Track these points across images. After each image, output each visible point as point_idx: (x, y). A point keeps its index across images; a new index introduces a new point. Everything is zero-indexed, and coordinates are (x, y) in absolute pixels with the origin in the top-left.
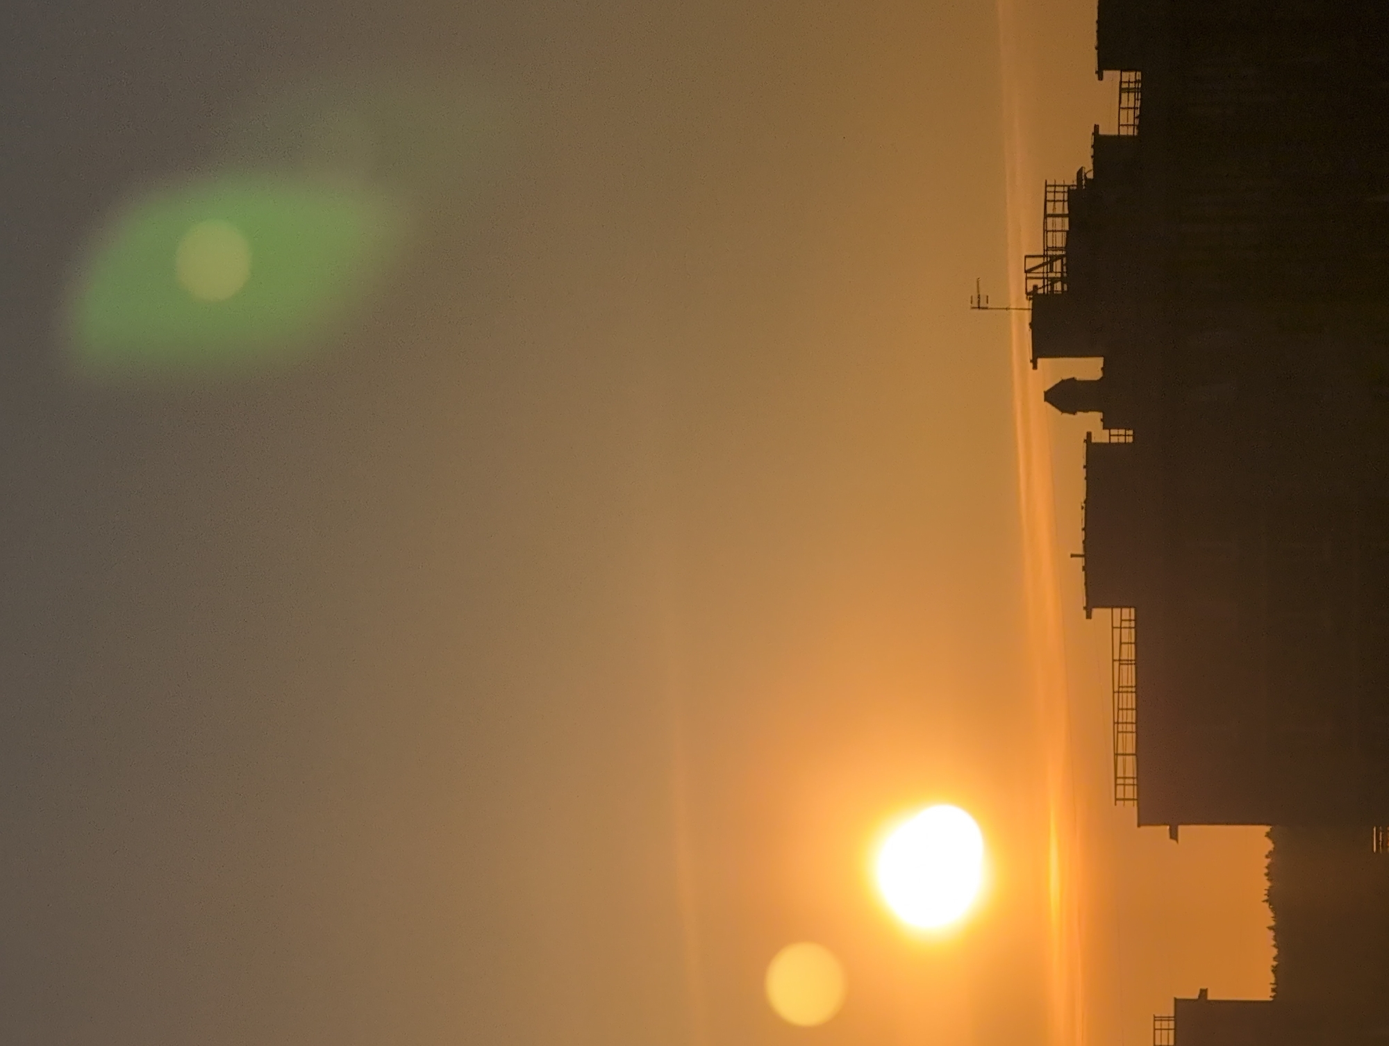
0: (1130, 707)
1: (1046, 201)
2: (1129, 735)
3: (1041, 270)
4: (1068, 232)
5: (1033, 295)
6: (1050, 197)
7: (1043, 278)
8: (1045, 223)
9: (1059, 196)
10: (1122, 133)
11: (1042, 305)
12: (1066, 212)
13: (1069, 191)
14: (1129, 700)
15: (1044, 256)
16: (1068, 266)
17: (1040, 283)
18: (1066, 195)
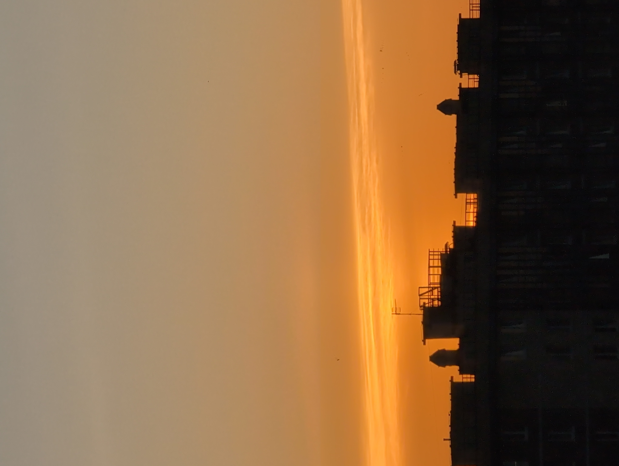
1: (429, 259)
3: (427, 294)
4: (441, 275)
5: (424, 307)
8: (429, 271)
10: (467, 225)
11: (428, 312)
12: (440, 265)
13: (441, 255)
15: (428, 287)
16: (441, 293)
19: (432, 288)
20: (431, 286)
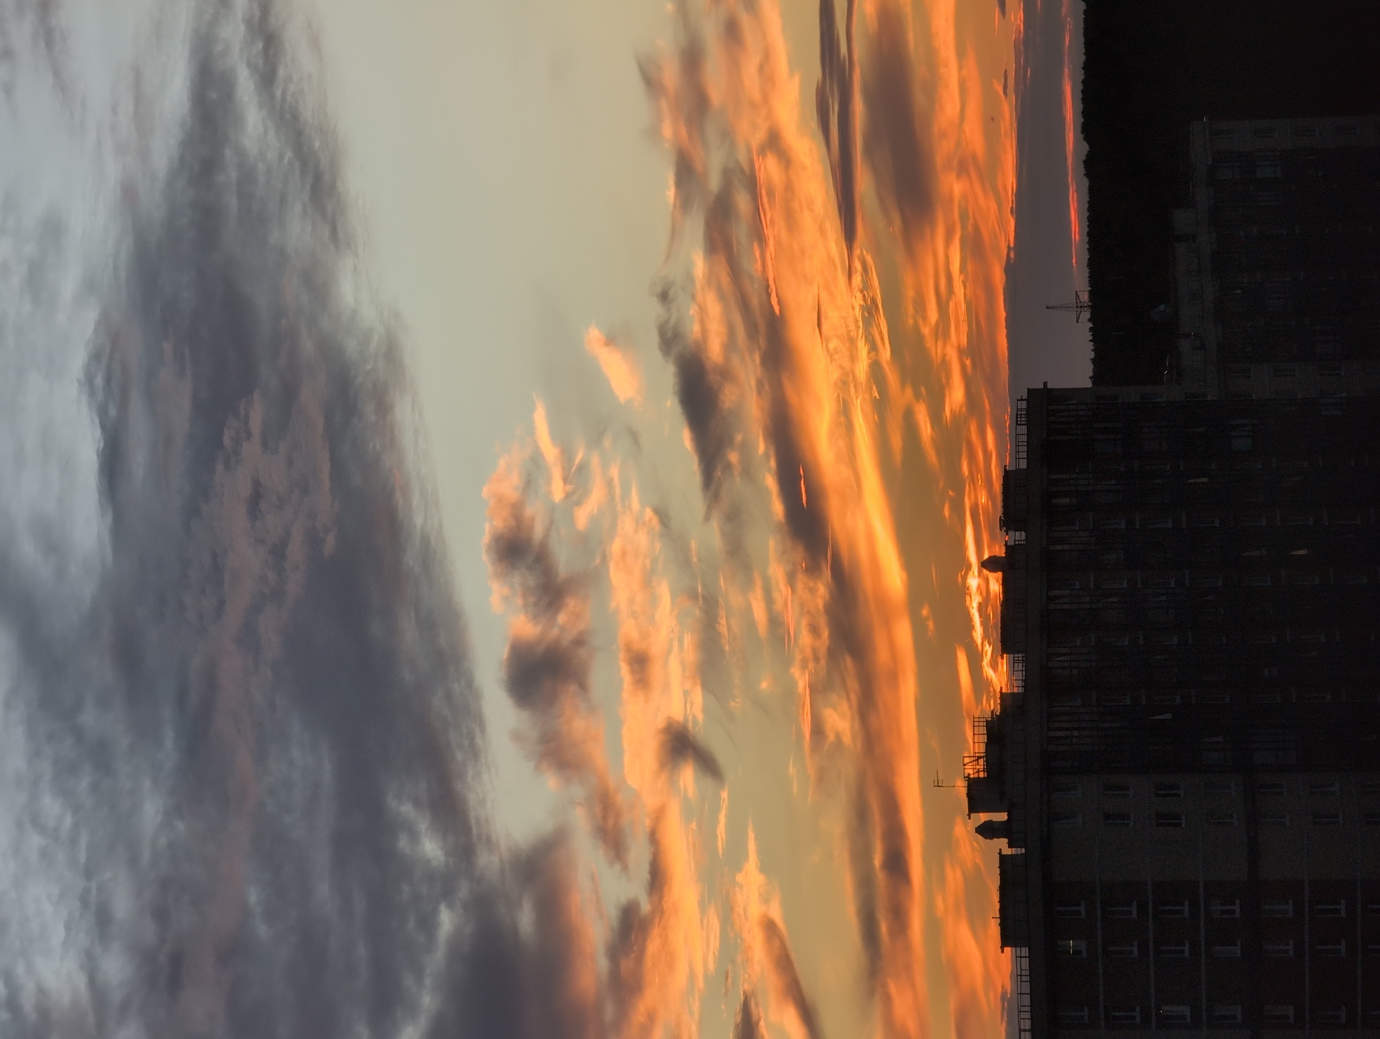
0: (1027, 1005)
1: (974, 726)
2: (1027, 1020)
3: (972, 764)
4: (987, 744)
5: (968, 778)
6: (976, 724)
7: (974, 769)
8: (974, 738)
9: (981, 724)
10: (1016, 690)
11: (972, 784)
12: (985, 733)
13: (987, 721)
14: (1027, 1000)
15: (973, 757)
16: (987, 762)
17: (971, 772)
18: (985, 723)
19: (978, 757)
20: (977, 755)
